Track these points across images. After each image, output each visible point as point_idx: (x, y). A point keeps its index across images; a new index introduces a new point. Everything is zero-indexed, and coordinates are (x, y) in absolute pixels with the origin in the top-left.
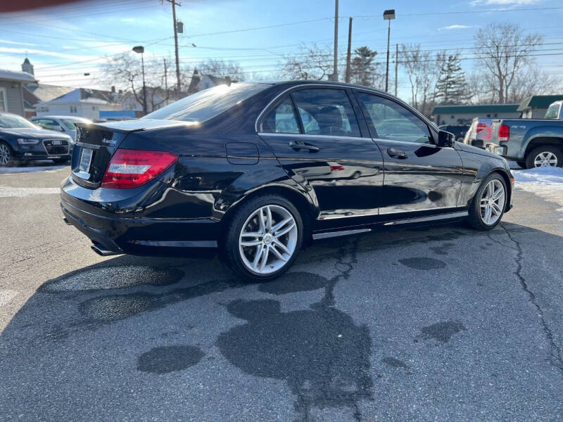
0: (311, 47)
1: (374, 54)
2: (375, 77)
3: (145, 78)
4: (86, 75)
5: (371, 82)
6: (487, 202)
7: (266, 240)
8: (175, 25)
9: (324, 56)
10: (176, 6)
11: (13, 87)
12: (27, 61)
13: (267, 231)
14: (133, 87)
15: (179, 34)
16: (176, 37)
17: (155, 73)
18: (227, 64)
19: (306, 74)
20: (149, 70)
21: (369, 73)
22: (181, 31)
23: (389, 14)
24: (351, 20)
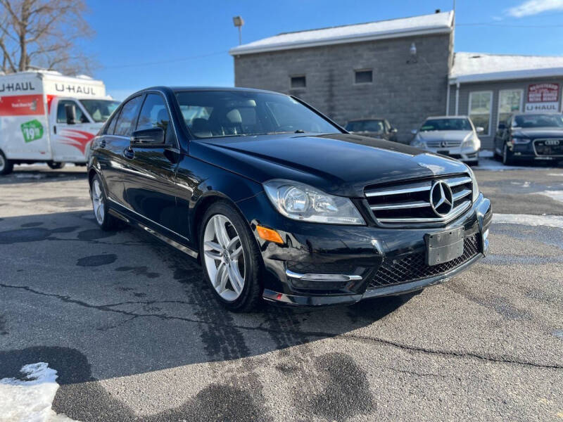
6: (222, 255)
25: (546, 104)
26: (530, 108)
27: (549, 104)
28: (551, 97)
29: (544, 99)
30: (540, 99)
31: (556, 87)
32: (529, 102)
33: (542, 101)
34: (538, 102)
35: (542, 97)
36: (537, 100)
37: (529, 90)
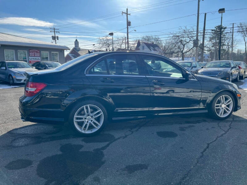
0: (184, 28)
1: (225, 28)
2: (226, 39)
3: (114, 45)
4: (93, 45)
5: (223, 41)
6: (221, 106)
7: (88, 119)
8: (127, 23)
9: (191, 32)
10: (128, 15)
11: (61, 52)
12: (76, 40)
13: (88, 115)
14: (109, 49)
15: (129, 27)
16: (128, 28)
17: (118, 43)
18: (154, 37)
19: (182, 40)
20: (116, 42)
21: (222, 37)
22: (130, 25)
23: (222, 10)
24: (206, 14)
25: (36, 58)
26: (31, 59)
27: (37, 58)
28: (38, 55)
29: (35, 55)
30: (34, 56)
31: (39, 51)
32: (30, 56)
33: (35, 56)
34: (33, 56)
35: (34, 55)
36: (33, 55)
37: (29, 52)
